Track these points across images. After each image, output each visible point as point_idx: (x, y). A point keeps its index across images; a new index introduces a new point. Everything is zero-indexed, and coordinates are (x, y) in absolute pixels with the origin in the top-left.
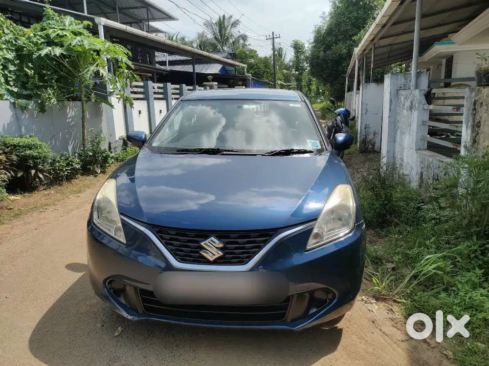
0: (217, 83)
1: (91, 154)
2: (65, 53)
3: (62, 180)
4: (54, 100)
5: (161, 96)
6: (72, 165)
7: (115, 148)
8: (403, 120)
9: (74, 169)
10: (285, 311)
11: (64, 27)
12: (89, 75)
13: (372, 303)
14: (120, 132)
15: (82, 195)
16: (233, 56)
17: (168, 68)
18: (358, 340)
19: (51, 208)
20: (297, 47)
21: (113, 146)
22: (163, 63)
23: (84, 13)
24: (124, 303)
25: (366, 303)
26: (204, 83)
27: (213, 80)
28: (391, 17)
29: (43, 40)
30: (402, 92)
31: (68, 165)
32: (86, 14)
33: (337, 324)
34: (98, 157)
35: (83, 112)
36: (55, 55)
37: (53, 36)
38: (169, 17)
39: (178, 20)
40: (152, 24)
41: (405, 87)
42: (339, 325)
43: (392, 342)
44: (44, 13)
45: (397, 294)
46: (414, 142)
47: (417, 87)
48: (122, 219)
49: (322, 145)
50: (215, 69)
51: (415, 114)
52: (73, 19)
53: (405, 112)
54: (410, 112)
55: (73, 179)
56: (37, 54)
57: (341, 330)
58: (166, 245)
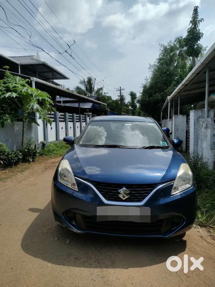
0: (91, 113)
1: (27, 151)
2: (18, 96)
3: (12, 165)
4: (9, 121)
5: (63, 120)
6: (18, 156)
7: (38, 148)
8: (202, 133)
9: (19, 159)
10: (160, 228)
11: (16, 82)
12: (30, 108)
13: (198, 228)
14: (41, 139)
15: (24, 173)
16: (98, 99)
17: (62, 104)
18: (196, 246)
19: (9, 180)
20: (133, 95)
21: (37, 146)
22: (60, 102)
23: (19, 73)
24: (75, 224)
25: (195, 228)
26: (84, 113)
27: (90, 112)
28: (191, 81)
29: (4, 89)
30: (201, 119)
31: (16, 156)
32: (20, 74)
33: (183, 238)
34: (31, 152)
35: (23, 127)
36: (13, 97)
37: (11, 87)
38: (64, 77)
39: (69, 79)
40: (55, 81)
41: (202, 117)
42: (184, 239)
43: (213, 247)
44: (5, 75)
45: (211, 223)
46: (209, 145)
47: (208, 117)
48: (76, 179)
49: (168, 144)
50: (89, 106)
51: (209, 130)
52: (20, 78)
53: (203, 130)
54: (206, 129)
55: (17, 164)
56: (3, 96)
57: (185, 241)
58: (100, 191)
